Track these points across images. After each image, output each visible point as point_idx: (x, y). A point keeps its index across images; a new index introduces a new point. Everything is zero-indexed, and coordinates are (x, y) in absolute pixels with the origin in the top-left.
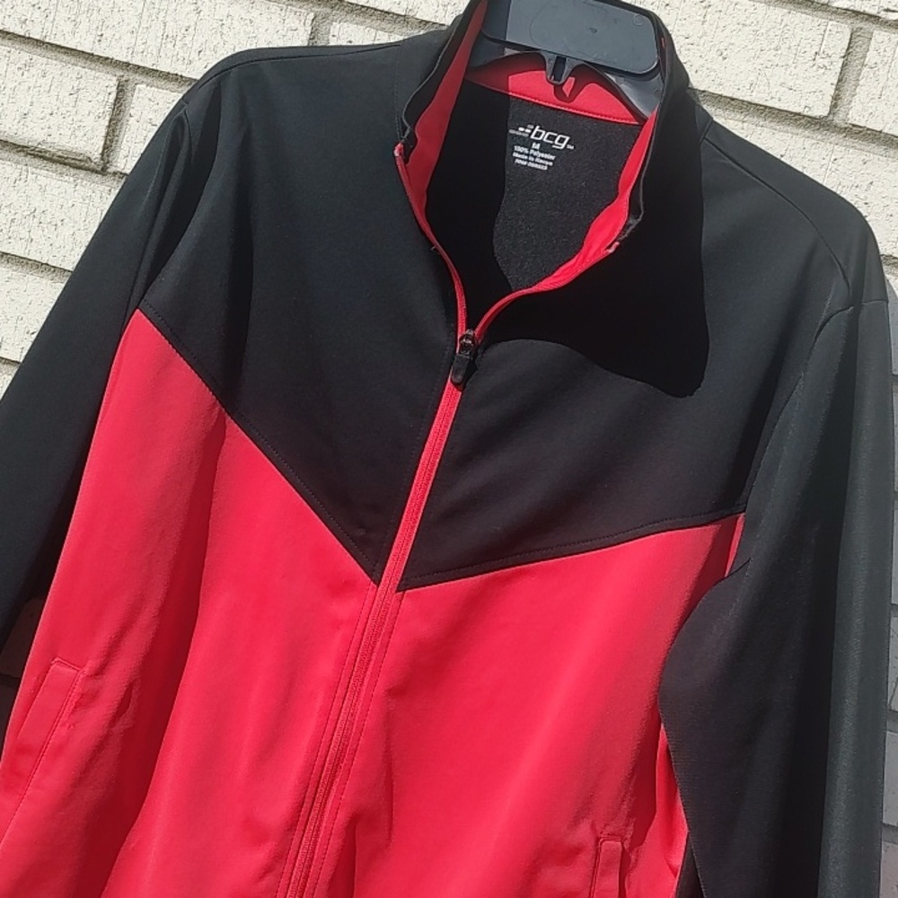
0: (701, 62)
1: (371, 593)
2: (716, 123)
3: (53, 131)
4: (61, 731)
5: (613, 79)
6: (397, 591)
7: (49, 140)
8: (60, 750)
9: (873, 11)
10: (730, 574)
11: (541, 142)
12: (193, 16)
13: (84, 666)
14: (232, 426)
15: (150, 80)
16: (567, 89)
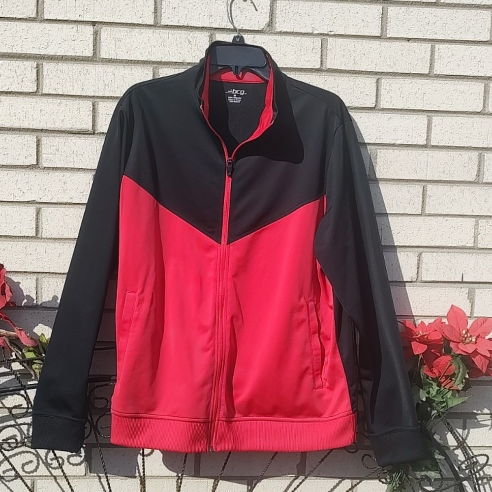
0: (278, 58)
1: (219, 248)
2: (288, 77)
3: (74, 124)
4: (136, 313)
5: (254, 70)
6: (227, 244)
7: (73, 127)
8: (137, 318)
9: (326, 33)
10: (326, 214)
11: (236, 94)
12: (113, 76)
13: (137, 291)
14: (161, 206)
15: (102, 100)
16: (240, 76)
